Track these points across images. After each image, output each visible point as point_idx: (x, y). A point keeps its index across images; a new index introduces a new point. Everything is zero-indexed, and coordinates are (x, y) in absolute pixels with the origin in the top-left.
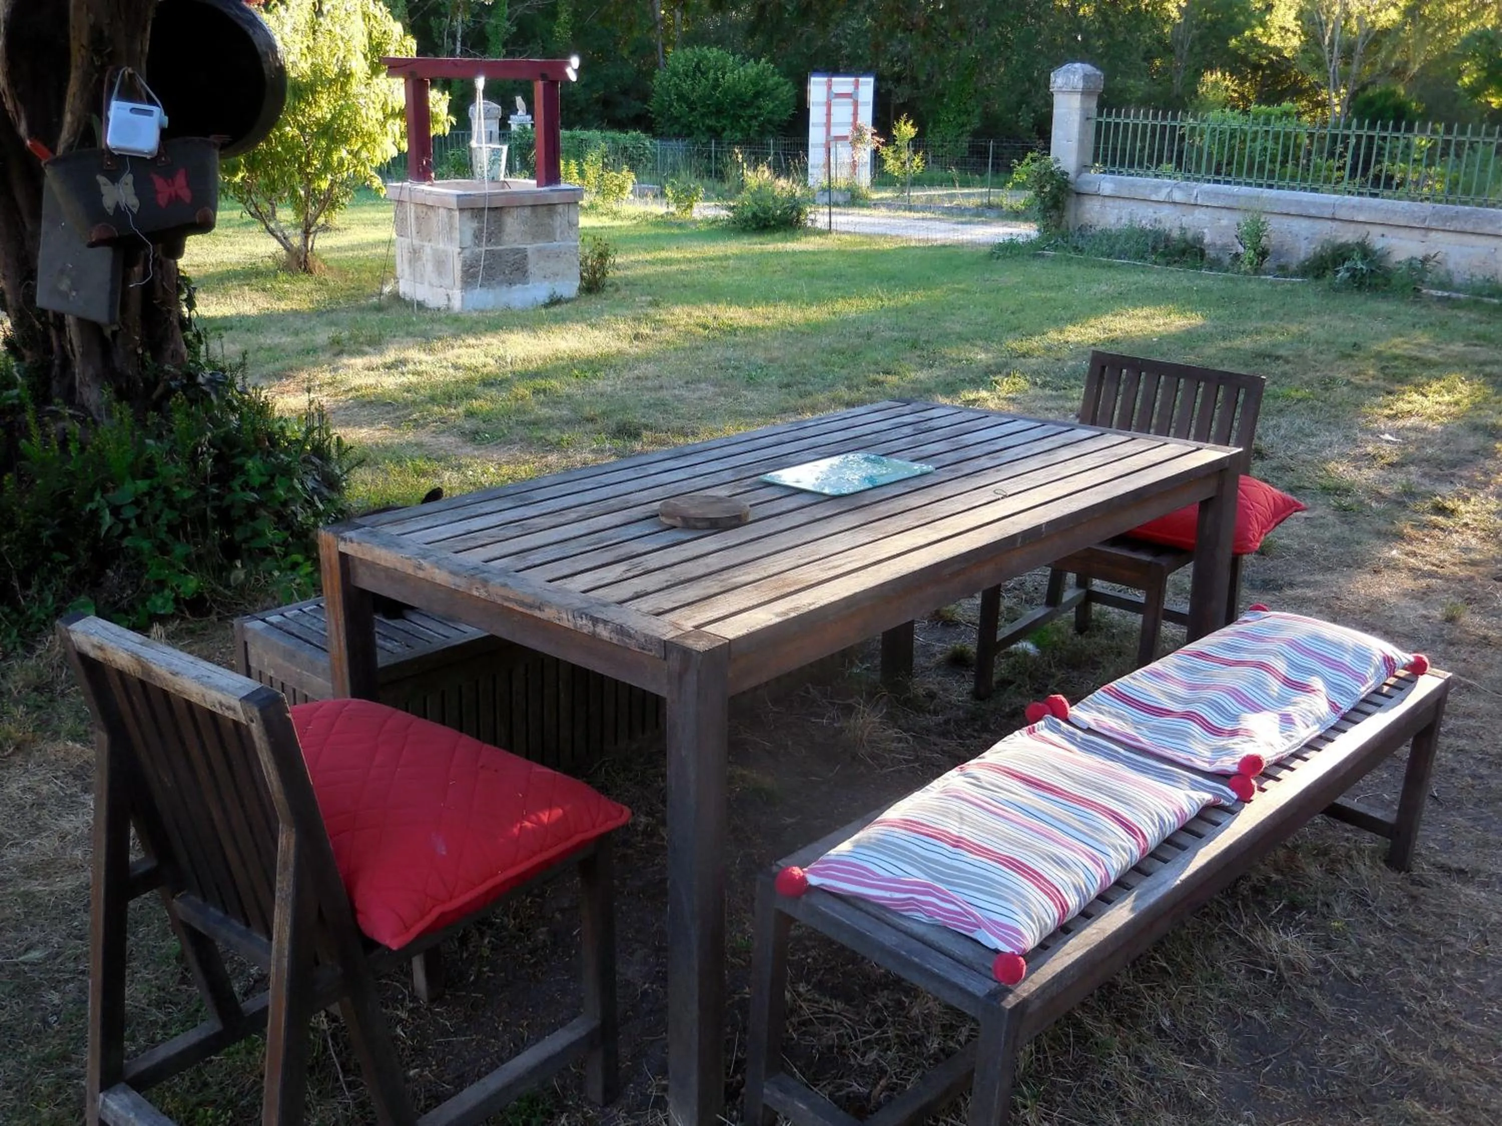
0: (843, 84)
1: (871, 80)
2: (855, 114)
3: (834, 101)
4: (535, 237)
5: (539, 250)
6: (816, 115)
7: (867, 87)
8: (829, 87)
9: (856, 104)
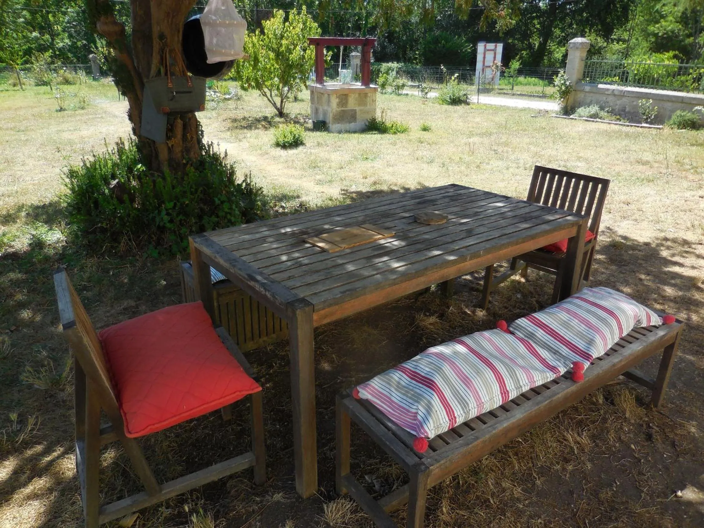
0: (491, 46)
1: (502, 45)
2: (495, 58)
3: (487, 52)
4: (360, 105)
5: (361, 110)
6: (480, 58)
7: (500, 47)
8: (485, 47)
9: (495, 54)
